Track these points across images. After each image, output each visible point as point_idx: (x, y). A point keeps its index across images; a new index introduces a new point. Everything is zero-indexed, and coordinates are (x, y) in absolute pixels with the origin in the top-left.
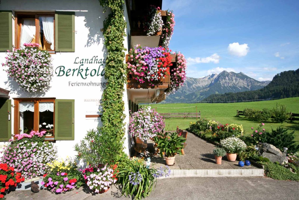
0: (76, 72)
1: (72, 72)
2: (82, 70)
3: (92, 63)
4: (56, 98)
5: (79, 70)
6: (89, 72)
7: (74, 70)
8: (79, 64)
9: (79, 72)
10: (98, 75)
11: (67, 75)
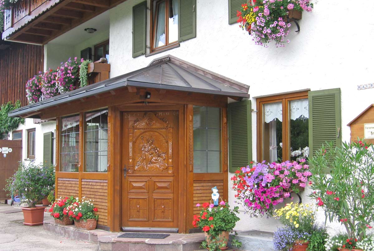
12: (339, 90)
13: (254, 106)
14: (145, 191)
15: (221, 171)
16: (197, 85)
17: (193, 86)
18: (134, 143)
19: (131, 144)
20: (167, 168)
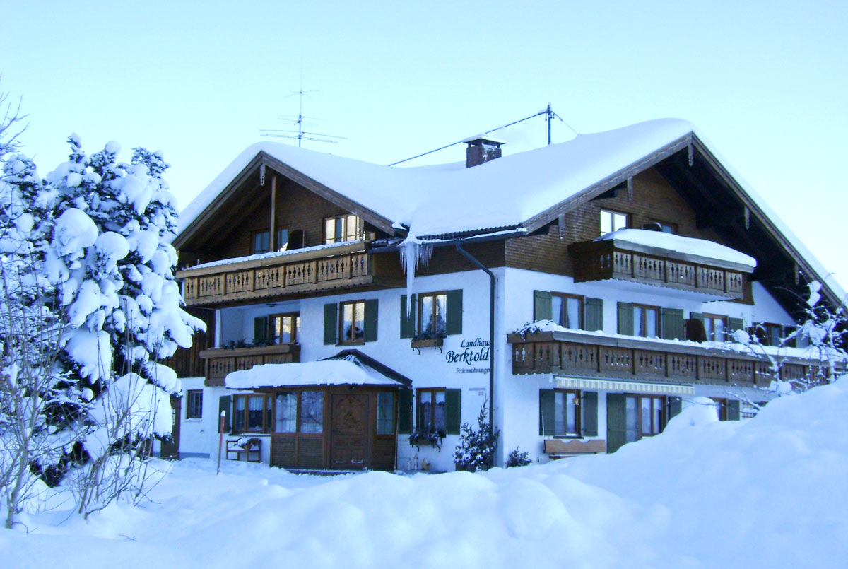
1: (459, 356)
2: (468, 354)
3: (475, 345)
5: (465, 355)
6: (473, 357)
8: (465, 349)
10: (481, 360)
11: (455, 361)
13: (415, 393)
15: (393, 431)
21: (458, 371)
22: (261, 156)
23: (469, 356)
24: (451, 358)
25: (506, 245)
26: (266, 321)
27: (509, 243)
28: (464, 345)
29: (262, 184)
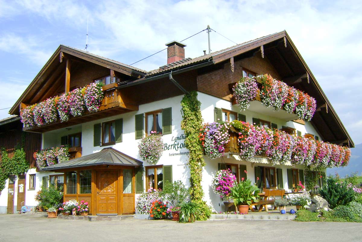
0: (173, 146)
1: (171, 146)
2: (176, 145)
3: (181, 139)
4: (164, 165)
5: (174, 145)
6: (179, 146)
7: (172, 145)
8: (174, 141)
9: (174, 147)
10: (184, 147)
11: (168, 149)
12: (171, 166)
13: (145, 169)
14: (105, 200)
15: (132, 192)
16: (126, 162)
17: (124, 163)
18: (101, 183)
19: (100, 183)
20: (114, 192)
21: (170, 155)
22: (61, 47)
23: (177, 145)
24: (166, 148)
25: (197, 78)
26: (67, 139)
27: (199, 78)
28: (174, 139)
29: (61, 62)
